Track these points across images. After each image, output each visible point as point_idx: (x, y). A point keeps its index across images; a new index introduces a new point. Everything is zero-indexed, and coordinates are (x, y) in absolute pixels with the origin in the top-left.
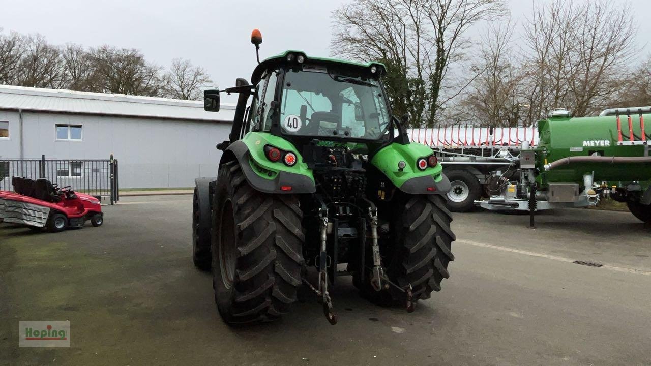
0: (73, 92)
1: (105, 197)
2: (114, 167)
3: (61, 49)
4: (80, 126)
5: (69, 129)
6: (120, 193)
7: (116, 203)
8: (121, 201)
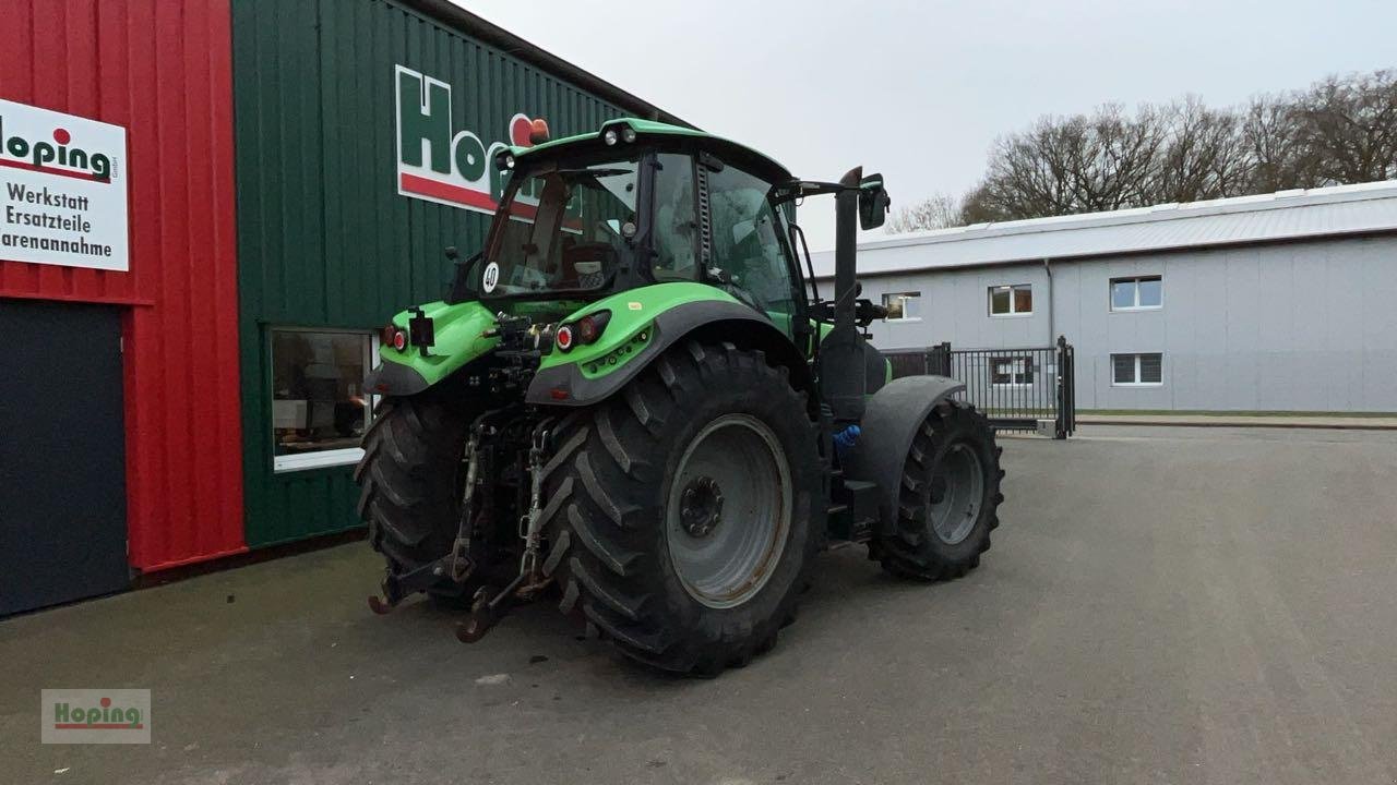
0: (1184, 206)
1: (1044, 423)
2: (1066, 362)
3: (1236, 112)
4: (1158, 278)
5: (1136, 286)
6: (1078, 418)
7: (1070, 435)
8: (1079, 433)
